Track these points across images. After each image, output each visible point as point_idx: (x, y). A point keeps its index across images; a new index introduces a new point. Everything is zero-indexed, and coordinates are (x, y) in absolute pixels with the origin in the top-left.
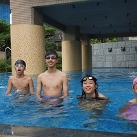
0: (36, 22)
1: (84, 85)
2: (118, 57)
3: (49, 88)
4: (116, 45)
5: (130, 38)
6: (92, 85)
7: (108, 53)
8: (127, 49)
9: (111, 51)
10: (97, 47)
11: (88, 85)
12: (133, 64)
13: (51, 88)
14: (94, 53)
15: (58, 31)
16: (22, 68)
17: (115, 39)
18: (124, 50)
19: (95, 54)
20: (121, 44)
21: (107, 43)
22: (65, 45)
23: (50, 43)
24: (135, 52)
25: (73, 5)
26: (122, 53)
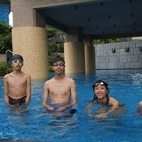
0: (38, 24)
2: (121, 58)
3: (57, 95)
4: (120, 45)
5: (133, 38)
7: (112, 54)
8: (131, 50)
9: (114, 52)
10: (100, 48)
12: (138, 65)
13: (59, 95)
15: (59, 32)
17: (118, 39)
18: (128, 50)
19: (98, 55)
20: (125, 44)
21: (110, 44)
22: (67, 47)
23: (51, 44)
24: (139, 53)
25: (76, 6)
26: (125, 53)
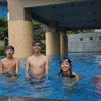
0: (27, 19)
1: (62, 66)
2: (87, 44)
3: (35, 67)
4: (86, 35)
5: (96, 30)
6: (67, 65)
7: (80, 41)
8: (94, 39)
9: (82, 40)
10: (71, 37)
11: (65, 65)
12: (98, 49)
13: (37, 67)
14: (70, 41)
15: (43, 26)
16: (11, 52)
17: (85, 31)
18: (91, 39)
20: (90, 34)
21: (79, 34)
22: (48, 36)
23: (37, 34)
24: (99, 40)
25: (54, 7)
26: (90, 41)
